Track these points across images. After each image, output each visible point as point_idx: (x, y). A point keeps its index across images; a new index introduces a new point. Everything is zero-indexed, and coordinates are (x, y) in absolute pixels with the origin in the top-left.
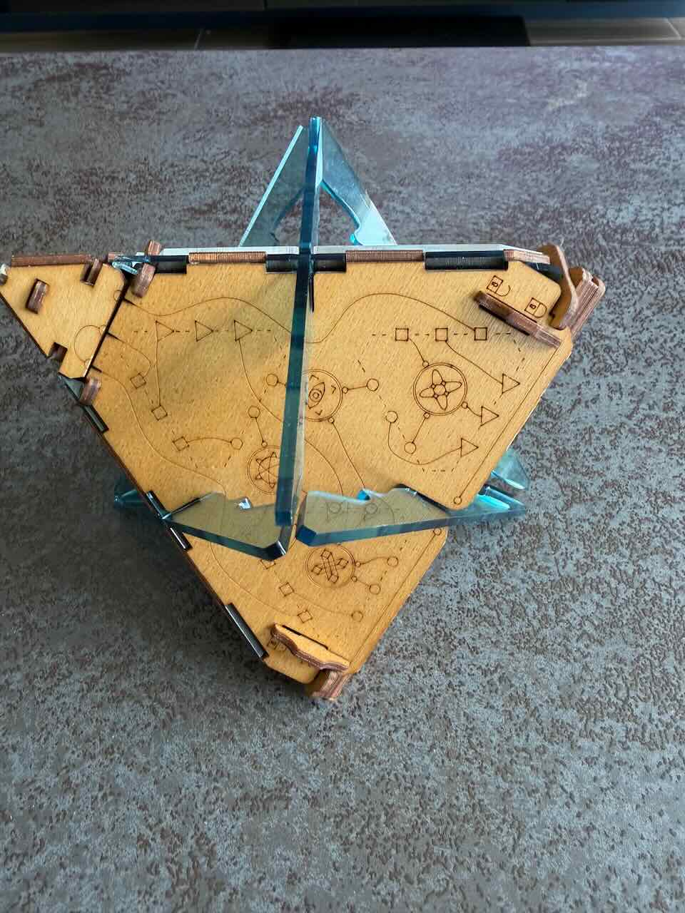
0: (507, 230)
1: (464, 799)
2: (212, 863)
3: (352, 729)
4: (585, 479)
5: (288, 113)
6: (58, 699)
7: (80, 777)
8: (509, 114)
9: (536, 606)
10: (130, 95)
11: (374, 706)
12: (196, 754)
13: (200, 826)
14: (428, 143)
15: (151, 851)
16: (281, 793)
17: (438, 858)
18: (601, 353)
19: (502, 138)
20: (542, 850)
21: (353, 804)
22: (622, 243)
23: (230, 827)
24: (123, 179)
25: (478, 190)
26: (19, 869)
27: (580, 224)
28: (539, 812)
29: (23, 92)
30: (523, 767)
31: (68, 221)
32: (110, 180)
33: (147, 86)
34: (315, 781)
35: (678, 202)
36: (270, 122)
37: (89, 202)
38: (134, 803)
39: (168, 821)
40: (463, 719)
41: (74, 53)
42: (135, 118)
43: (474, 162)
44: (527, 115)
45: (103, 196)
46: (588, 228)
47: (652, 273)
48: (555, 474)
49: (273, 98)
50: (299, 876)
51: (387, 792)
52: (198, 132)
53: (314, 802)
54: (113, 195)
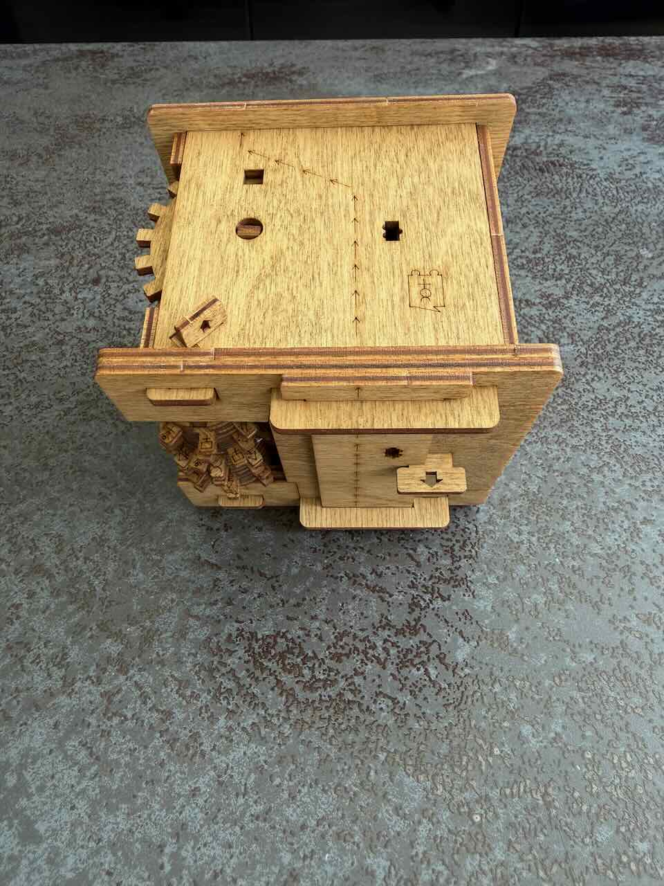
35: (560, 131)
47: (535, 174)
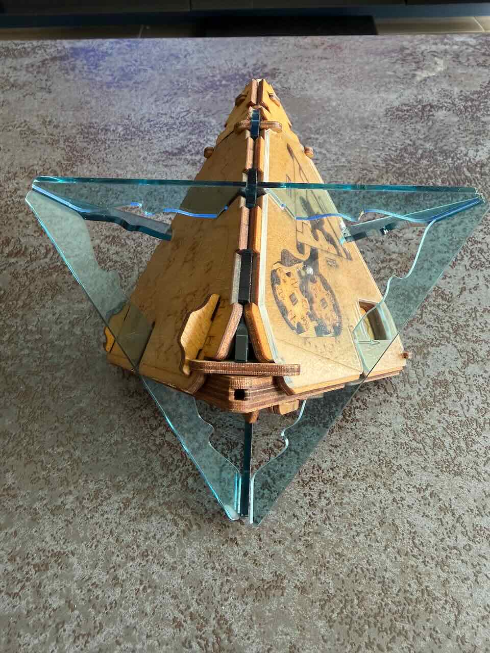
0: (398, 165)
1: (414, 586)
2: (232, 638)
3: (325, 534)
4: (476, 346)
5: (229, 83)
6: (102, 515)
7: (125, 575)
8: (390, 83)
9: (451, 440)
10: (113, 70)
11: (340, 516)
12: (210, 554)
13: (218, 610)
14: (334, 104)
15: (184, 629)
16: (277, 584)
17: (400, 632)
18: (476, 253)
19: (387, 100)
20: (477, 624)
21: (332, 591)
22: (482, 174)
23: (241, 611)
24: (114, 131)
25: (374, 137)
26: (85, 646)
27: (450, 161)
28: (471, 595)
29: (35, 67)
30: (456, 561)
31: (76, 161)
32: (104, 131)
33: (125, 64)
34: (302, 574)
36: (217, 89)
37: (91, 146)
38: (168, 593)
39: (194, 607)
40: (407, 525)
41: (69, 41)
42: (118, 86)
43: (368, 117)
44: (403, 83)
45: (100, 143)
46: (456, 163)
48: (454, 342)
49: (218, 72)
50: (297, 646)
51: (356, 581)
52: (165, 96)
53: (303, 590)
54: (108, 142)
